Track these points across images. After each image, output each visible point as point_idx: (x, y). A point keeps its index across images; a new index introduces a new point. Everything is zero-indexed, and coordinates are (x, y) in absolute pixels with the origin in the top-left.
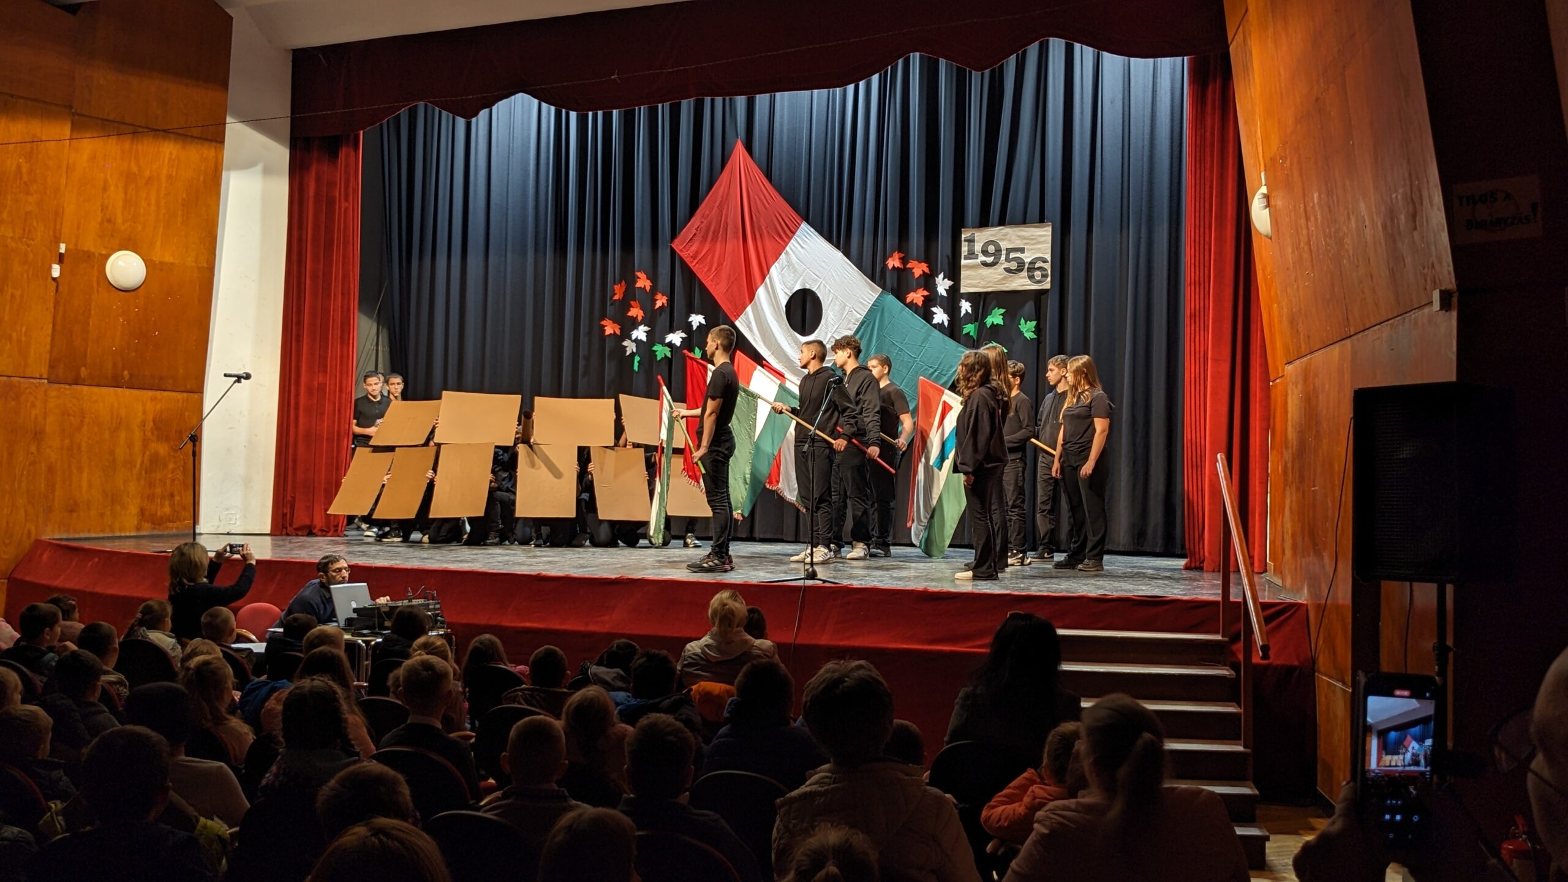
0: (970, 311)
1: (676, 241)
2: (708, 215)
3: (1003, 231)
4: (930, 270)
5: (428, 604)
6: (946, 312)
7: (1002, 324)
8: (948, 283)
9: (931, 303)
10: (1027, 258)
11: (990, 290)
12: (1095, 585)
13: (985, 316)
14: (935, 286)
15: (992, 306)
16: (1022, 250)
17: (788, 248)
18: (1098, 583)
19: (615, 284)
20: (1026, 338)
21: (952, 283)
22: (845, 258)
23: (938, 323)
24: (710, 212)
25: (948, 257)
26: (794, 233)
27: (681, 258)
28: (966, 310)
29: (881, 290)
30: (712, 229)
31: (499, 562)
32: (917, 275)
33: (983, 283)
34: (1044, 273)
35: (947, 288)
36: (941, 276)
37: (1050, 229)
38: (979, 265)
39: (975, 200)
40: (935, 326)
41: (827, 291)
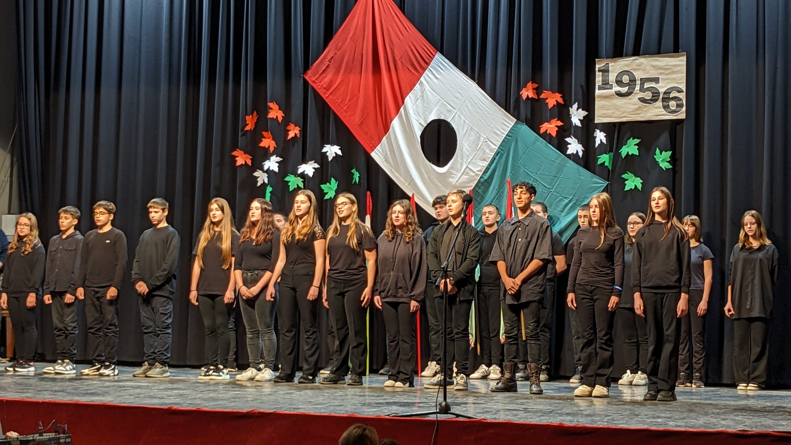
0: (604, 141)
1: (309, 72)
2: (341, 47)
3: (638, 61)
4: (564, 100)
5: (59, 438)
6: (580, 142)
7: (638, 154)
8: (582, 113)
9: (566, 133)
10: (662, 88)
11: (624, 120)
12: (735, 420)
13: (619, 147)
14: (569, 116)
15: (627, 136)
16: (656, 80)
17: (422, 79)
18: (737, 418)
19: (246, 114)
20: (661, 168)
21: (587, 113)
22: (480, 89)
23: (573, 153)
24: (344, 44)
25: (582, 87)
26: (428, 64)
27: (314, 90)
28: (601, 140)
29: (515, 120)
30: (345, 61)
31: (130, 395)
32: (550, 106)
33: (617, 113)
34: (679, 102)
35: (582, 118)
36: (575, 106)
37: (684, 58)
38: (613, 95)
39: (608, 30)
40: (569, 156)
41: (462, 121)
